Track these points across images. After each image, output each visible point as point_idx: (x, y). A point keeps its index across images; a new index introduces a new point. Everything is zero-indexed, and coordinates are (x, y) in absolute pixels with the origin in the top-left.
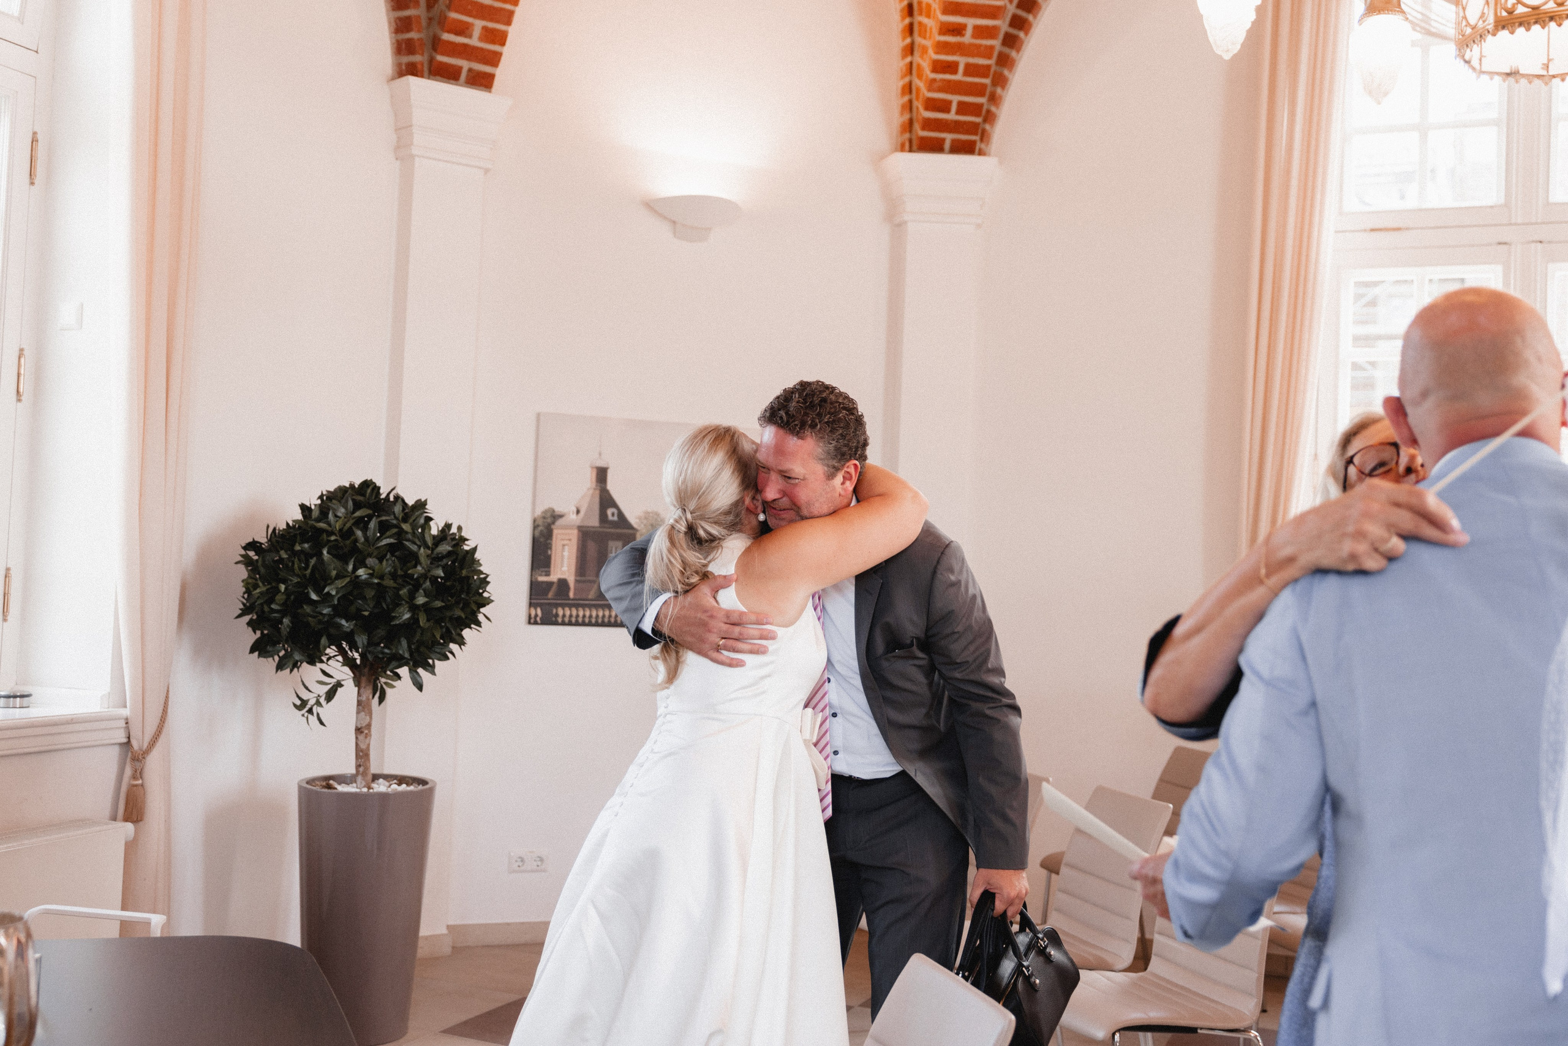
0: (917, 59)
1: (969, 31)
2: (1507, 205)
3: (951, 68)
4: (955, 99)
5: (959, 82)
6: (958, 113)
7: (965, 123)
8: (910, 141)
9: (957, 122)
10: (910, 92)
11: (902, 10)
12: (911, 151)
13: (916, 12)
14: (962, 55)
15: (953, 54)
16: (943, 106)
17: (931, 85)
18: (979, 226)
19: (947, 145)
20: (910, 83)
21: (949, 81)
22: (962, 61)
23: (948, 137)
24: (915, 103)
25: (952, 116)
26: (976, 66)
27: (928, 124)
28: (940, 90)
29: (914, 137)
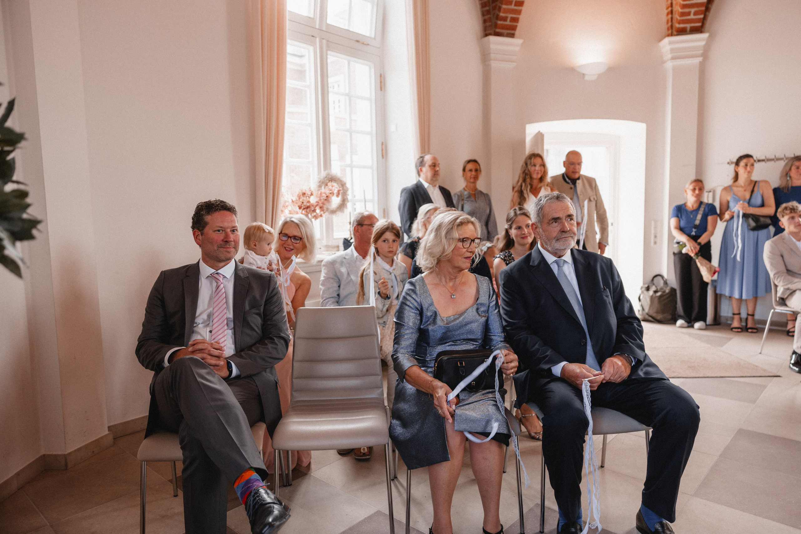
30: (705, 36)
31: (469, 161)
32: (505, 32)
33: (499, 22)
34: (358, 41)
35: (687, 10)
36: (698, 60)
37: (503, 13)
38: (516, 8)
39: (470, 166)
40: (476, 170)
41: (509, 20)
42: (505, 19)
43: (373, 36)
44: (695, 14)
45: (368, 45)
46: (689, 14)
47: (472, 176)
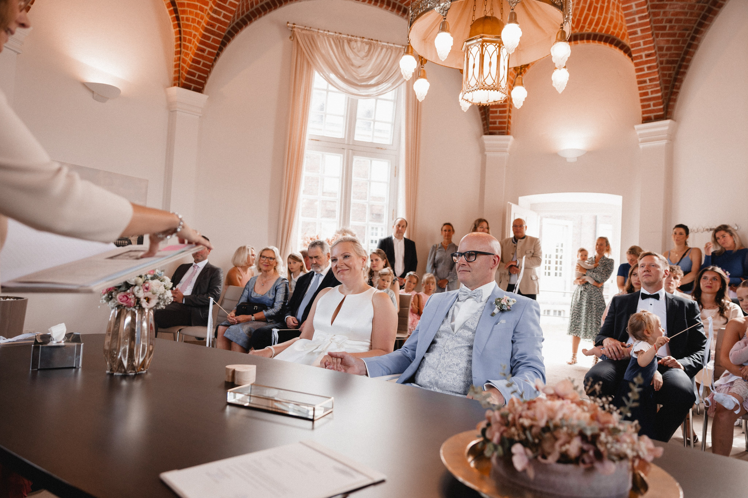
0: (182, 56)
1: (206, 52)
2: (344, 139)
3: (198, 62)
4: (198, 73)
5: (200, 68)
6: (197, 78)
7: (199, 82)
8: (179, 84)
9: (196, 81)
10: (179, 67)
11: (176, 38)
12: (179, 86)
13: (182, 40)
14: (203, 59)
15: (200, 58)
16: (193, 75)
17: (190, 66)
18: (200, 117)
19: (192, 87)
20: (179, 64)
21: (197, 66)
22: (202, 61)
23: (193, 85)
24: (181, 71)
25: (195, 79)
26: (206, 64)
27: (187, 79)
28: (193, 69)
29: (180, 82)
30: (668, 122)
31: (445, 224)
32: (497, 131)
33: (490, 125)
34: (378, 148)
35: (646, 103)
36: (664, 143)
37: (492, 119)
38: (501, 115)
39: (445, 228)
40: (449, 231)
41: (497, 123)
42: (495, 123)
43: (391, 143)
44: (654, 105)
45: (386, 149)
46: (649, 106)
47: (446, 235)
